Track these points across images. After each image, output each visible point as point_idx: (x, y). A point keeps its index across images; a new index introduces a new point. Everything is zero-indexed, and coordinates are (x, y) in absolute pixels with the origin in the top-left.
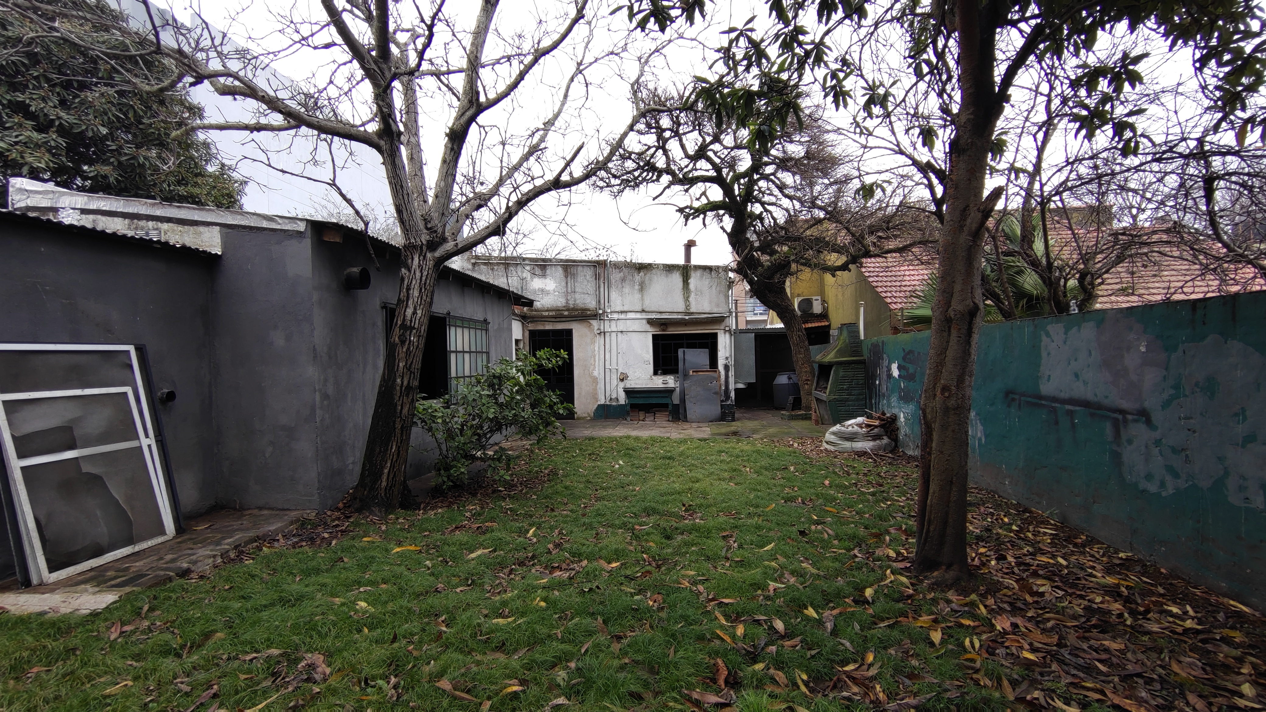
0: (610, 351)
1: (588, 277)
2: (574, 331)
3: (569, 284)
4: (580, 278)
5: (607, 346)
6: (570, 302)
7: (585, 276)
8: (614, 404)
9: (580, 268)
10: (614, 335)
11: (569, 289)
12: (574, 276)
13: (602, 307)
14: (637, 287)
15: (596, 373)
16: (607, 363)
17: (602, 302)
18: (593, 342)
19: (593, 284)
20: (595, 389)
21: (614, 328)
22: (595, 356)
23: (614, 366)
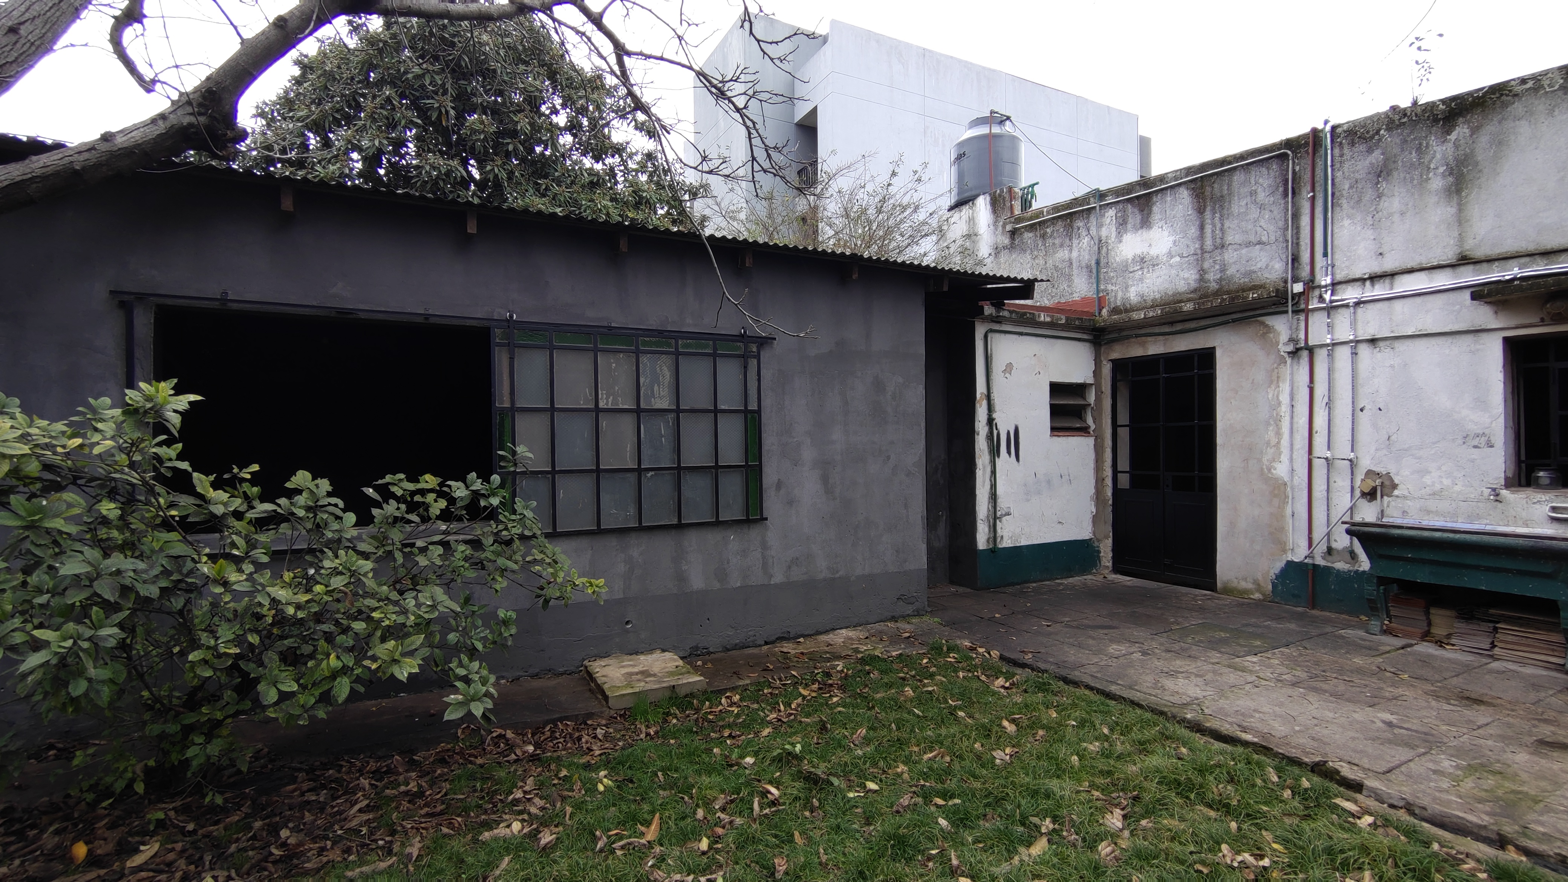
0: (1329, 405)
1: (1261, 196)
2: (1219, 353)
3: (1208, 229)
4: (1238, 206)
5: (1321, 390)
6: (1211, 276)
7: (1253, 193)
8: (1340, 566)
9: (1238, 177)
10: (1343, 354)
11: (1209, 243)
12: (1221, 203)
13: (1305, 272)
14: (1437, 183)
15: (1281, 470)
16: (1320, 441)
17: (1305, 257)
18: (1274, 380)
19: (1278, 212)
20: (1279, 516)
21: (1344, 332)
22: (1278, 420)
23: (1343, 449)
